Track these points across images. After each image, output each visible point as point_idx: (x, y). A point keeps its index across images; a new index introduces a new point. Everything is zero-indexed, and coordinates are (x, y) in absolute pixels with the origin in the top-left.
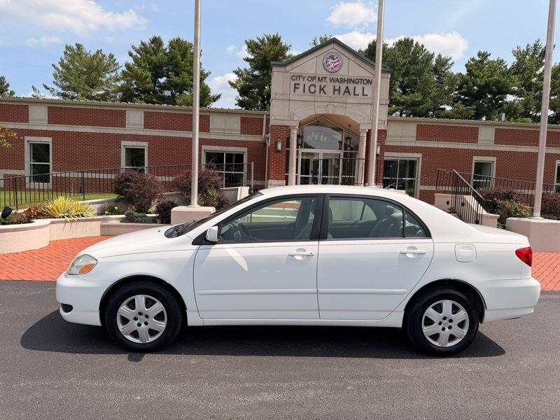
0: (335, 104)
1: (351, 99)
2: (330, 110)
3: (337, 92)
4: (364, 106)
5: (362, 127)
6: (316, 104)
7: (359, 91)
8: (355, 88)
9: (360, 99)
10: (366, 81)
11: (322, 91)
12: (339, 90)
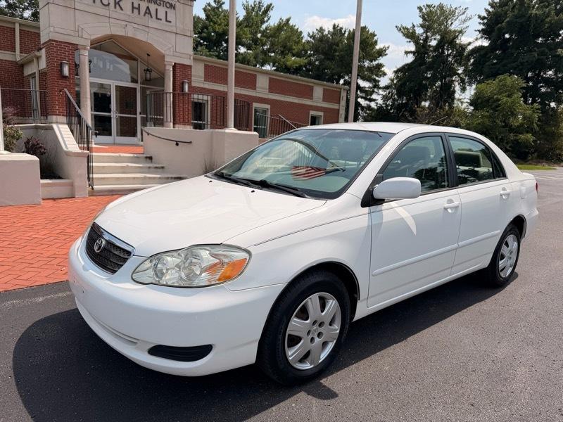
0: (136, 26)
1: (153, 23)
2: (130, 32)
3: (136, 11)
4: (168, 34)
5: (167, 59)
6: (111, 20)
7: (161, 15)
8: (157, 10)
9: (162, 24)
10: (168, 5)
11: (117, 6)
12: (139, 9)
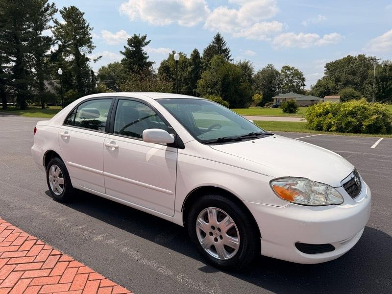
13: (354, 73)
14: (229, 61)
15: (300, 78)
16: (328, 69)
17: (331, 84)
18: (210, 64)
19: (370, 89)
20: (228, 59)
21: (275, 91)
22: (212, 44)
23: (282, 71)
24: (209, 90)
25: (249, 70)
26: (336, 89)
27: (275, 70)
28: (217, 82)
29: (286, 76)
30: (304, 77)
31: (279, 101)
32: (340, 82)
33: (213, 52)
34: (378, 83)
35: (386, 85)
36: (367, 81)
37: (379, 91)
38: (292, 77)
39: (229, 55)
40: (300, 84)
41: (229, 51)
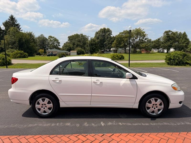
13: (80, 41)
14: (20, 31)
15: (57, 42)
16: (69, 39)
17: (71, 46)
18: (9, 31)
19: (87, 48)
20: (19, 29)
21: (46, 48)
22: (8, 20)
23: (49, 38)
24: (10, 46)
25: (32, 36)
26: (73, 48)
27: (45, 38)
28: (15, 42)
29: (51, 40)
30: (59, 41)
31: (49, 53)
32: (75, 45)
33: (10, 25)
34: (90, 46)
35: (93, 47)
36: (86, 45)
37: (91, 49)
38: (54, 41)
39: (20, 28)
40: (58, 45)
41: (20, 26)
